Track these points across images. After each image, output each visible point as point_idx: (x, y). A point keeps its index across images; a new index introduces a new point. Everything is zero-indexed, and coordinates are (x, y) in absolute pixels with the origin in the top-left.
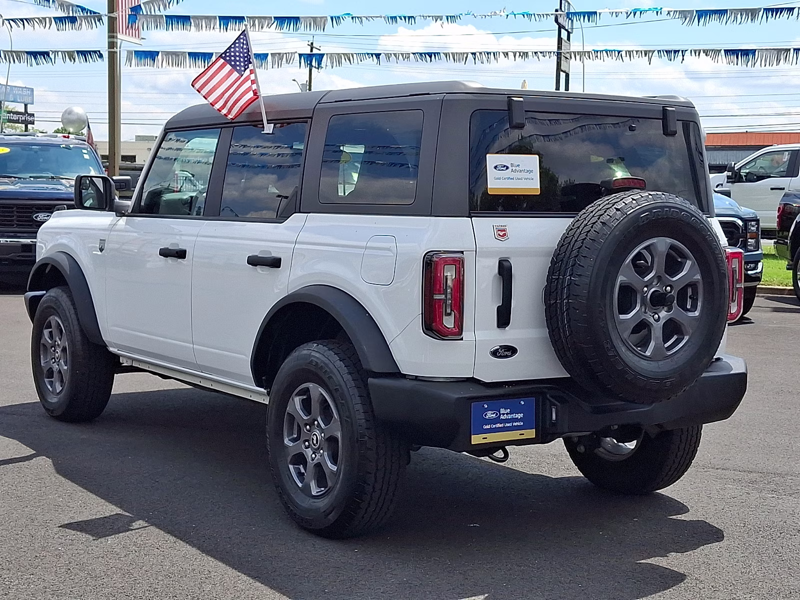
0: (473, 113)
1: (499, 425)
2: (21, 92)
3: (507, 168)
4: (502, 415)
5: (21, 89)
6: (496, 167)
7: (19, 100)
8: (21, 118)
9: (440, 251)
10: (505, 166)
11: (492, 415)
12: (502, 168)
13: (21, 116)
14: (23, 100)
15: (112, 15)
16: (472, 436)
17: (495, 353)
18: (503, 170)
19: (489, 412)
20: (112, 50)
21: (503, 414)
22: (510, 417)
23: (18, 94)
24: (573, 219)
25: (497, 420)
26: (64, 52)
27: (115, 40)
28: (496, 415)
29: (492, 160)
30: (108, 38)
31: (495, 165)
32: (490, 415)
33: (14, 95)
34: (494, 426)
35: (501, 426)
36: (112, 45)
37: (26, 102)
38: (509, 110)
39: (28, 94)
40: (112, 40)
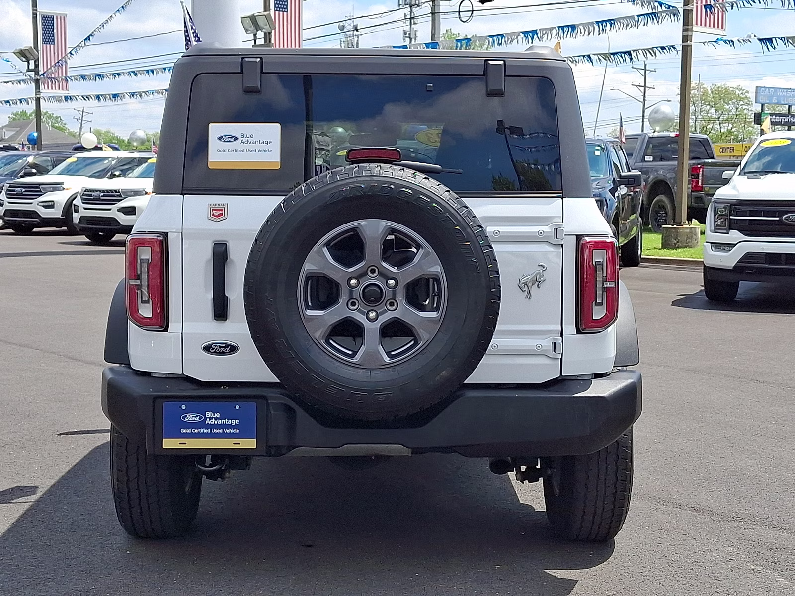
0: (195, 77)
1: (203, 430)
2: (785, 94)
3: (236, 139)
4: (208, 419)
5: (785, 91)
6: (220, 138)
7: (782, 102)
8: (784, 119)
9: (145, 232)
10: (232, 137)
11: (194, 418)
12: (229, 139)
13: (784, 118)
14: (786, 101)
15: (687, 8)
16: (164, 439)
17: (207, 349)
18: (230, 141)
19: (189, 414)
20: (686, 44)
21: (210, 418)
22: (220, 422)
23: (782, 96)
24: (284, 197)
25: (202, 424)
26: (644, 50)
27: (689, 33)
28: (200, 419)
29: (215, 130)
30: (683, 31)
31: (219, 136)
32: (191, 417)
33: (778, 97)
34: (196, 431)
35: (206, 431)
36: (686, 38)
37: (790, 103)
38: (242, 72)
39: (793, 95)
40: (686, 33)
